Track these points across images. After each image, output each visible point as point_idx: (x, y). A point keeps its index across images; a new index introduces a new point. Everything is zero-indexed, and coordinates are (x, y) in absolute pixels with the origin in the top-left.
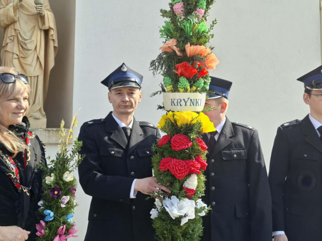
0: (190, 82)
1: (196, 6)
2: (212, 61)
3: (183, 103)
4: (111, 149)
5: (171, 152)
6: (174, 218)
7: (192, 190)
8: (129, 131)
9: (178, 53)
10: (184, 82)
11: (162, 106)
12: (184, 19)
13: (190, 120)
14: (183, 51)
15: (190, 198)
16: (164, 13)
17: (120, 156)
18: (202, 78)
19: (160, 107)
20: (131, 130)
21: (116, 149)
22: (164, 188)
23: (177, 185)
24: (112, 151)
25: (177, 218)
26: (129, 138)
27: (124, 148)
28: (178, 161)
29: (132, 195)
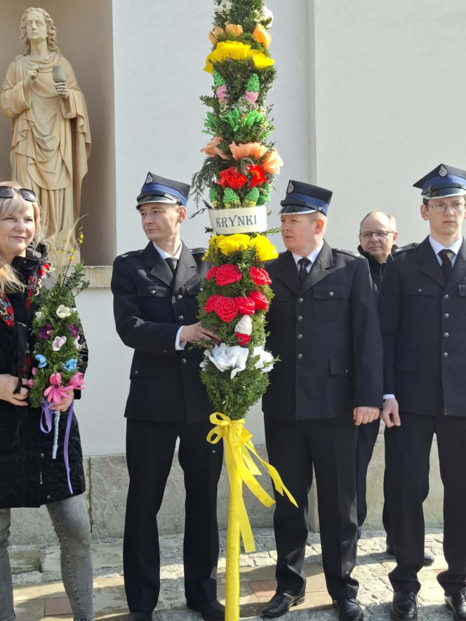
0: (239, 195)
1: (243, 90)
2: (274, 162)
3: (229, 223)
4: (151, 287)
5: (218, 287)
6: (222, 371)
7: (246, 336)
8: (175, 264)
9: (223, 157)
10: (230, 195)
11: (210, 227)
12: (228, 109)
13: (238, 246)
14: (229, 153)
15: (243, 345)
16: (207, 100)
17: (162, 295)
18: (257, 186)
19: (209, 230)
20: (178, 261)
21: (158, 288)
22: (211, 334)
23: (224, 329)
24: (153, 289)
25: (226, 371)
26: (175, 272)
27: (168, 284)
28: (225, 298)
29: (178, 347)
